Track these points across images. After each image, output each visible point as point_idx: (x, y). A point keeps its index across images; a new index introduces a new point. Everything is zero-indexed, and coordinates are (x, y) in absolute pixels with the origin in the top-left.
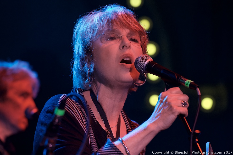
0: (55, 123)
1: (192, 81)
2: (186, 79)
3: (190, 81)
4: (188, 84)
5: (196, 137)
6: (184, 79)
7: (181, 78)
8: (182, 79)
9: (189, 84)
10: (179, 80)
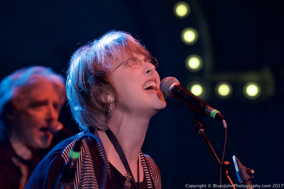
0: (70, 167)
1: (218, 112)
2: (212, 109)
3: (216, 111)
4: (213, 115)
5: (226, 169)
6: (210, 109)
7: (207, 107)
8: (208, 109)
9: (215, 114)
10: (205, 109)
